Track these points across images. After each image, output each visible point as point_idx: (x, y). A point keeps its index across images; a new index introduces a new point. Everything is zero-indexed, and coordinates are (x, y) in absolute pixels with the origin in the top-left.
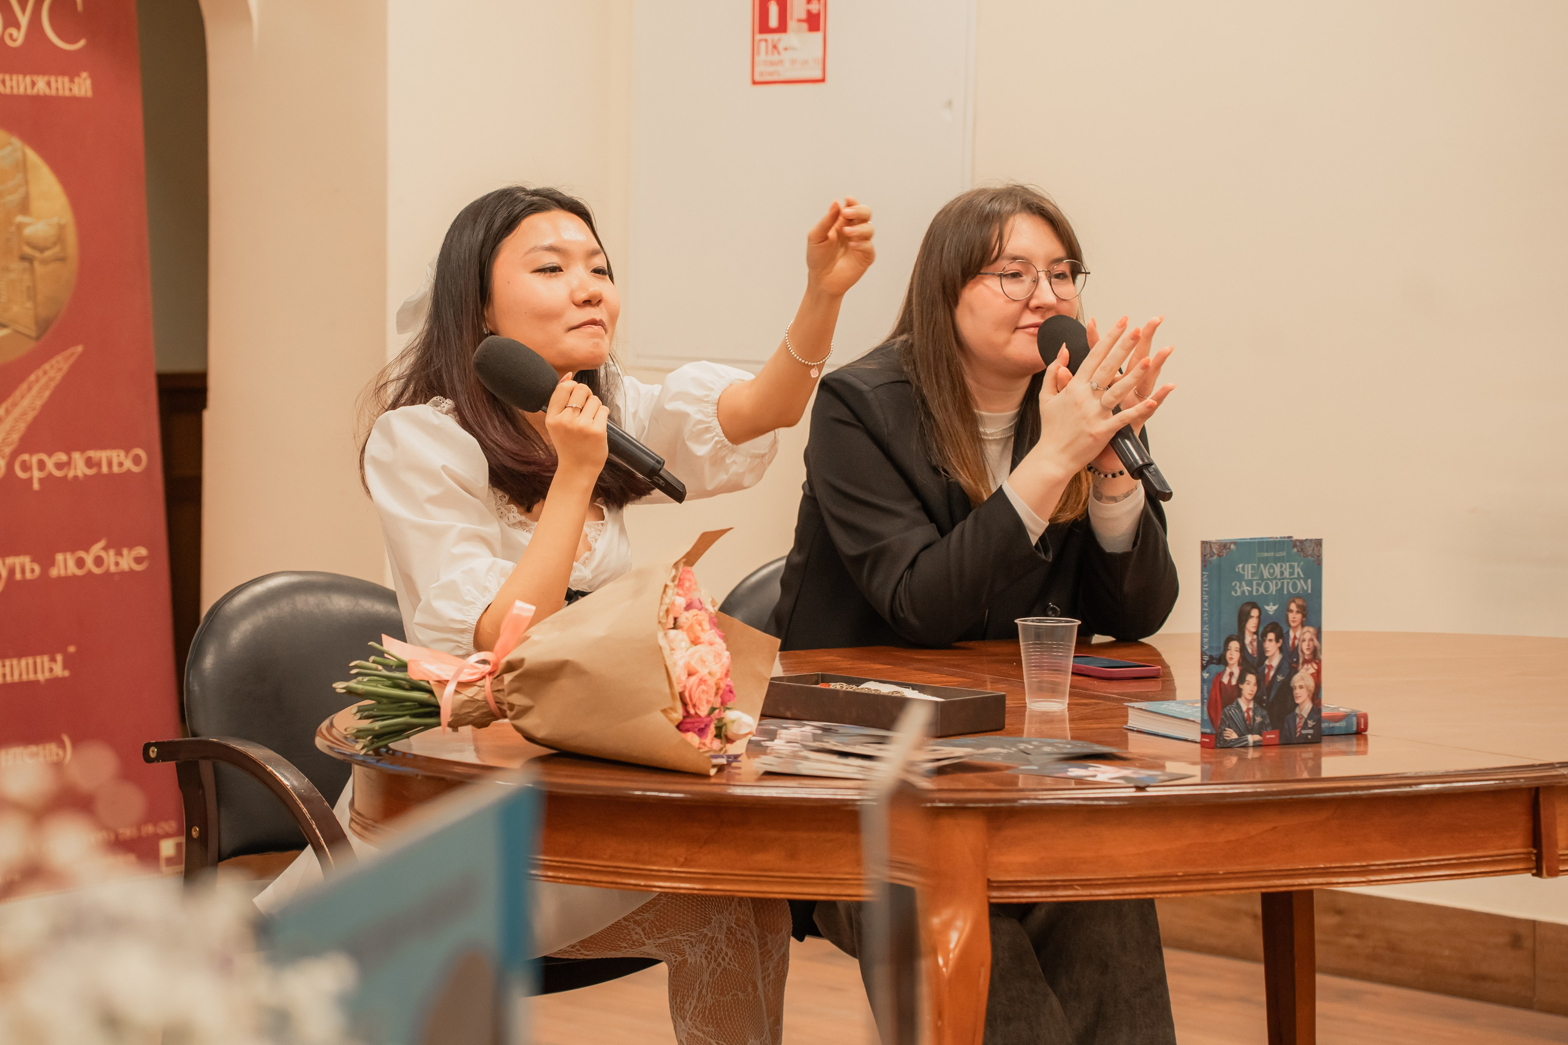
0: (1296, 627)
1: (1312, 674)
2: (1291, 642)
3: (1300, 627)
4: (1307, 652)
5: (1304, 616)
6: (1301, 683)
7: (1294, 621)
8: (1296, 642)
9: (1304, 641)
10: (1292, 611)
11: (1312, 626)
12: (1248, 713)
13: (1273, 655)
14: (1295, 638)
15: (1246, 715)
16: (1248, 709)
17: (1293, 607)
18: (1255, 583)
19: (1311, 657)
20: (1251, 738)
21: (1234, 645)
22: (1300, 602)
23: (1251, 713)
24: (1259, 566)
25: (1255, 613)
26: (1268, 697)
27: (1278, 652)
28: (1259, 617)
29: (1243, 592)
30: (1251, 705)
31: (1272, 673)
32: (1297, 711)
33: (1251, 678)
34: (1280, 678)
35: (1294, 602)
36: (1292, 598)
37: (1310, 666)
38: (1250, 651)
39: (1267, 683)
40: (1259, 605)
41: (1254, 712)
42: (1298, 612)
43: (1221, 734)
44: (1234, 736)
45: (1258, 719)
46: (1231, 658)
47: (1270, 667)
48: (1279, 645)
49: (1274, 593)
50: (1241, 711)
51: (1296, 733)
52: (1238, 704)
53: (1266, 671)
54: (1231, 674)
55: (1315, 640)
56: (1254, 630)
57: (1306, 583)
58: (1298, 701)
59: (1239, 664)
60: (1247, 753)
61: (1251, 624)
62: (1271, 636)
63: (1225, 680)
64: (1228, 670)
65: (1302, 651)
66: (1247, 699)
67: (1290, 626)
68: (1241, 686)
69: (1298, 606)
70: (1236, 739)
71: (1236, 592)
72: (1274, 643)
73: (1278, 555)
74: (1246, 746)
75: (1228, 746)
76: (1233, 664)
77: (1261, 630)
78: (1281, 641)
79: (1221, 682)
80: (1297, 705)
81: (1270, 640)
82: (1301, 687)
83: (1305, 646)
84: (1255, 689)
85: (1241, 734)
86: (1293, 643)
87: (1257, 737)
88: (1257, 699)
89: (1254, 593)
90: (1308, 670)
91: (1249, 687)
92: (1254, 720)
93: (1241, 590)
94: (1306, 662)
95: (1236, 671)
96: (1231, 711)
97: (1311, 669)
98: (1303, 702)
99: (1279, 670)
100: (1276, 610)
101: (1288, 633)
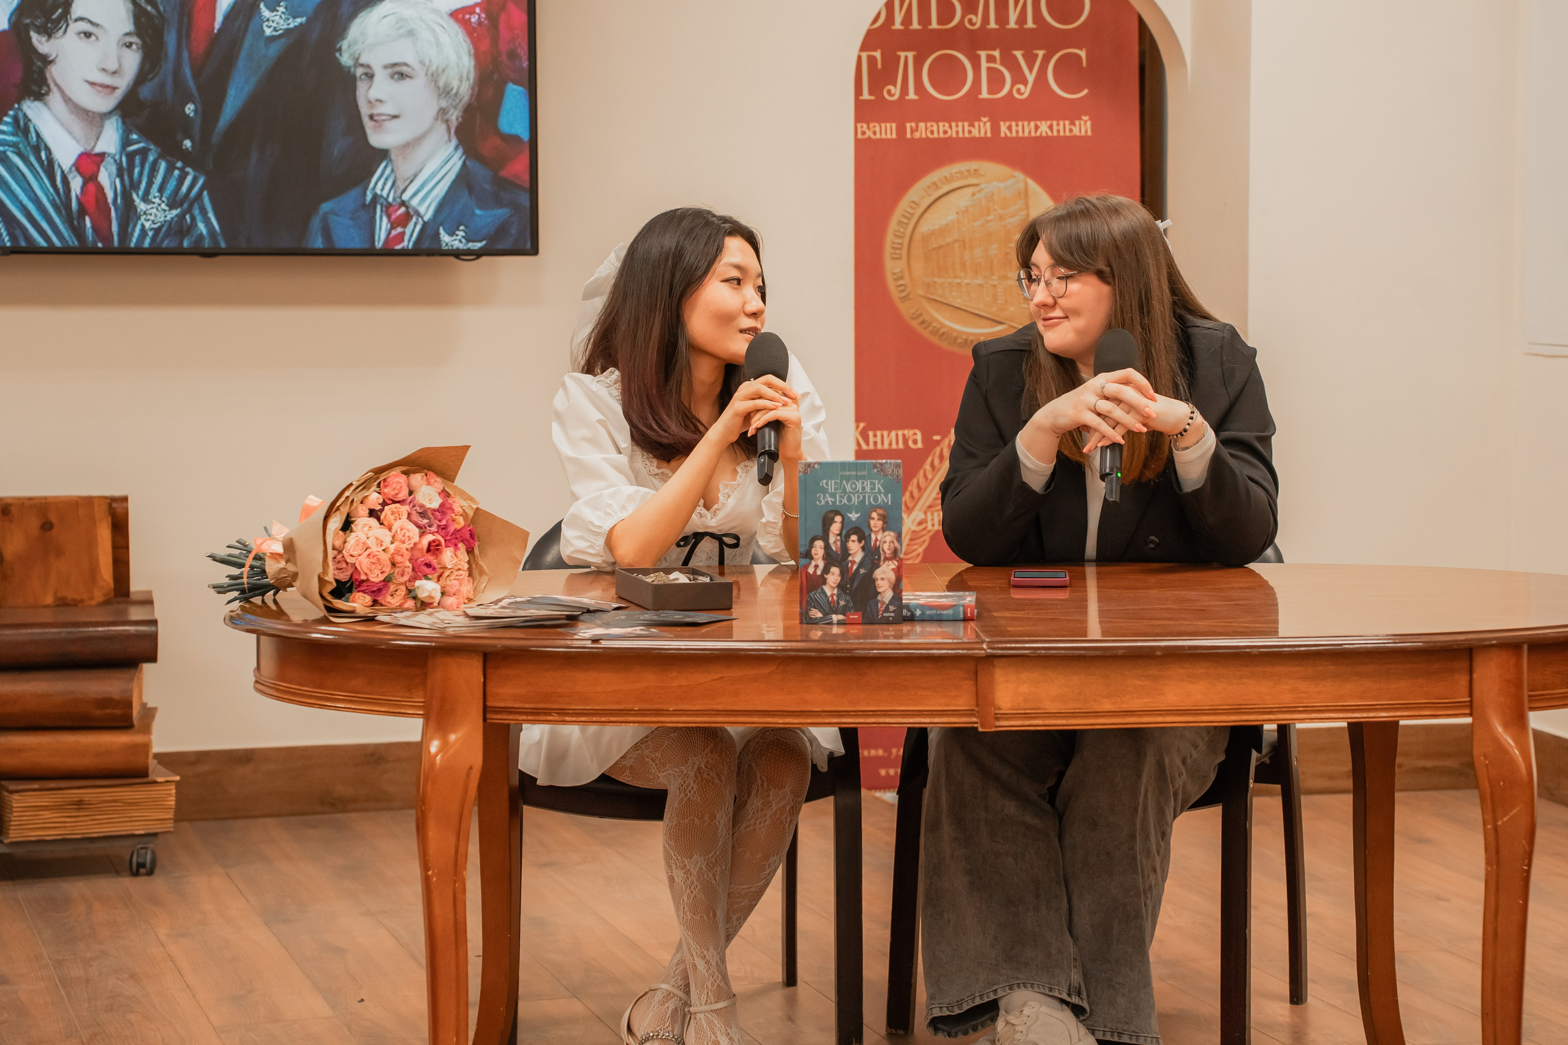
0: (878, 531)
1: (893, 569)
2: (872, 543)
3: (881, 531)
4: (888, 552)
5: (884, 523)
6: (883, 576)
7: (875, 527)
8: (878, 543)
9: (885, 542)
10: (873, 519)
11: (893, 531)
12: (833, 597)
13: (856, 553)
14: (876, 540)
15: (830, 599)
16: (832, 595)
17: (874, 515)
18: (838, 495)
19: (892, 555)
20: (835, 618)
21: (819, 544)
22: (881, 512)
23: (835, 598)
24: (841, 482)
25: (838, 519)
26: (852, 586)
27: (861, 550)
28: (842, 522)
29: (827, 502)
30: (835, 592)
31: (855, 567)
32: (879, 598)
33: (835, 570)
34: (862, 571)
35: (875, 511)
36: (874, 508)
37: (890, 562)
38: (834, 549)
39: (850, 575)
40: (842, 512)
41: (838, 596)
42: (879, 519)
43: (807, 613)
44: (820, 615)
45: (842, 603)
46: (816, 554)
47: (853, 562)
48: (862, 545)
49: (856, 504)
50: (826, 595)
51: (878, 615)
52: (823, 590)
53: (850, 565)
54: (816, 567)
55: (896, 542)
56: (838, 532)
57: (886, 497)
58: (879, 590)
59: (824, 559)
60: (832, 629)
61: (835, 528)
62: (854, 537)
63: (811, 570)
64: (813, 563)
65: (883, 550)
66: (830, 586)
67: (871, 530)
68: (826, 576)
69: (879, 515)
70: (821, 618)
71: (820, 502)
72: (857, 543)
73: (859, 474)
74: (831, 624)
75: (814, 622)
76: (818, 559)
77: (844, 533)
78: (863, 542)
79: (807, 573)
80: (880, 593)
81: (853, 541)
82: (883, 579)
83: (886, 547)
84: (839, 578)
85: (825, 614)
86: (875, 544)
87: (841, 617)
88: (841, 586)
89: (838, 503)
90: (888, 566)
91: (834, 576)
92: (838, 603)
93: (825, 501)
94: (886, 559)
95: (821, 564)
96: (817, 595)
97: (893, 565)
98: (884, 591)
99: (861, 564)
100: (858, 517)
101: (870, 535)
